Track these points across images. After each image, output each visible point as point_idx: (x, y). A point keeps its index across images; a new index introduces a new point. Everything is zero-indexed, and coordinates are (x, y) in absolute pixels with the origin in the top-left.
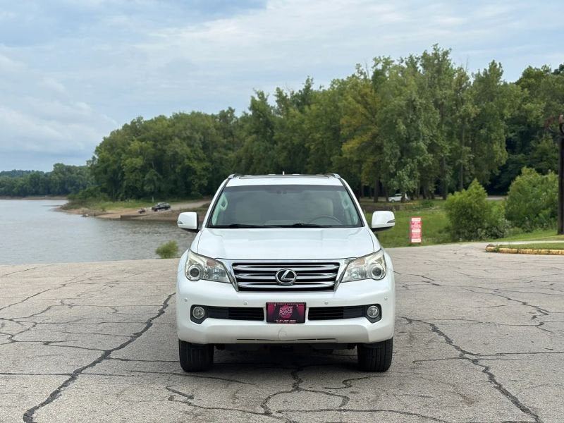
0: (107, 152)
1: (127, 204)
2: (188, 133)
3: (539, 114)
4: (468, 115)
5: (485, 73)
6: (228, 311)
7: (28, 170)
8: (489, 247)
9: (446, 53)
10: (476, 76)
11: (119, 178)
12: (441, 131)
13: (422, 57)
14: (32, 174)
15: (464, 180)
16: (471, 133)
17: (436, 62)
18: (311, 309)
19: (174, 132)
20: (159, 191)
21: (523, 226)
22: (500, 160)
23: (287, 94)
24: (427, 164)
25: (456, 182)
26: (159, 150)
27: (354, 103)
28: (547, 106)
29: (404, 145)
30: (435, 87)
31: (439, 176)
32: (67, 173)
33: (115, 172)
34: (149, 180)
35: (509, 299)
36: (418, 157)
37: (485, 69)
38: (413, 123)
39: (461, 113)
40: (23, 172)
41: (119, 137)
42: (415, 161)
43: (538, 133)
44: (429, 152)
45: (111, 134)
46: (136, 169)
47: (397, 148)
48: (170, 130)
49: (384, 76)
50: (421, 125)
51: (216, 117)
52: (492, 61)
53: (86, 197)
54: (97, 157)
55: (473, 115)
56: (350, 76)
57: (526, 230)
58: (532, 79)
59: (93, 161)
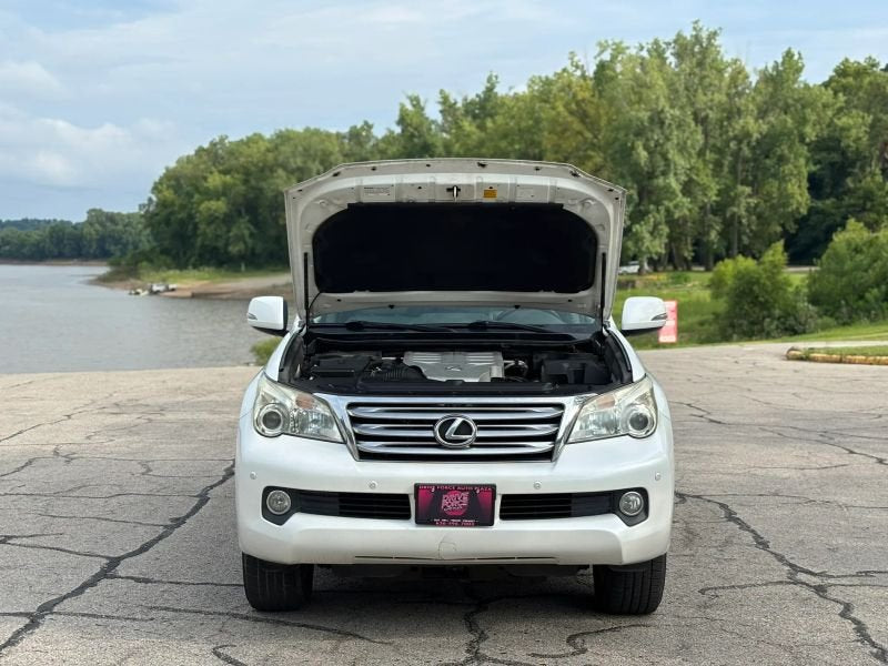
0: (172, 191)
1: (202, 274)
2: (299, 162)
3: (861, 135)
4: (748, 135)
5: (776, 67)
6: (337, 499)
7: (47, 218)
8: (793, 352)
9: (713, 35)
10: (760, 72)
11: (190, 234)
12: (704, 161)
13: (675, 42)
14: (53, 225)
15: (740, 240)
16: (752, 164)
17: (697, 49)
18: (505, 497)
19: (276, 159)
20: (253, 254)
21: (837, 314)
22: (798, 208)
23: (457, 98)
24: (681, 214)
25: (725, 244)
26: (253, 188)
27: (566, 114)
28: (874, 120)
29: (645, 183)
30: (696, 91)
31: (700, 234)
32: (108, 224)
33: (182, 223)
34: (236, 235)
35: (852, 452)
36: (666, 203)
37: (776, 62)
38: (659, 148)
39: (736, 132)
40: (39, 221)
41: (190, 166)
42: (662, 208)
43: (858, 164)
44: (684, 195)
45: (178, 162)
46: (217, 218)
47: (632, 188)
48: (270, 156)
49: (614, 71)
50: (671, 151)
51: (344, 137)
52: (786, 49)
53: (137, 263)
54: (154, 199)
55: (756, 136)
56: (559, 71)
57: (841, 321)
58: (848, 78)
59: (149, 205)
